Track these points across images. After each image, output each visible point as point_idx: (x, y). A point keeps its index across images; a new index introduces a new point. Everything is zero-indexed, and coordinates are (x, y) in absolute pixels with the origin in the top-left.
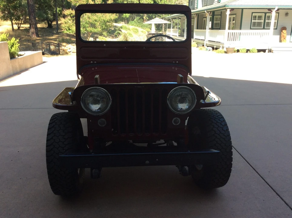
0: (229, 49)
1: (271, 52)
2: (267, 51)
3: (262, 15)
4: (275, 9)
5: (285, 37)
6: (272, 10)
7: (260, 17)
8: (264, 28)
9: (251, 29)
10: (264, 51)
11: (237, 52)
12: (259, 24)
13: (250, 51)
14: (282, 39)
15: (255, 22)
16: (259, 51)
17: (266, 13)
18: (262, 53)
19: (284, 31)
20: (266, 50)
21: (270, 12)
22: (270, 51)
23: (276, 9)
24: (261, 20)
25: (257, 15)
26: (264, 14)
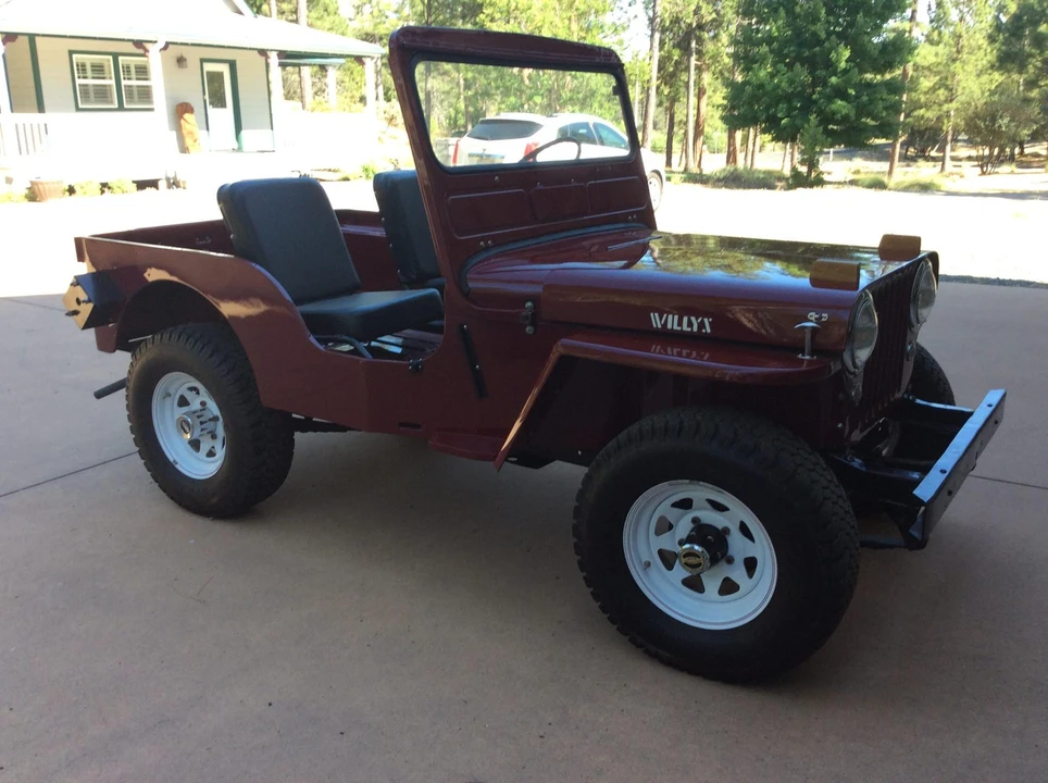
0: (40, 186)
1: (178, 186)
2: (162, 184)
3: (106, 64)
4: (156, 42)
5: (196, 136)
6: (148, 46)
7: (98, 70)
8: (121, 108)
9: (78, 109)
10: (154, 184)
11: (67, 193)
12: (102, 94)
13: (109, 188)
14: (189, 142)
15: (86, 85)
16: (141, 185)
17: (116, 56)
18: (149, 191)
19: (187, 116)
20: (160, 183)
21: (141, 51)
22: (174, 183)
23: (161, 44)
24: (104, 78)
25: (88, 59)
26: (111, 58)
